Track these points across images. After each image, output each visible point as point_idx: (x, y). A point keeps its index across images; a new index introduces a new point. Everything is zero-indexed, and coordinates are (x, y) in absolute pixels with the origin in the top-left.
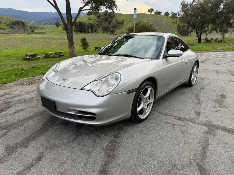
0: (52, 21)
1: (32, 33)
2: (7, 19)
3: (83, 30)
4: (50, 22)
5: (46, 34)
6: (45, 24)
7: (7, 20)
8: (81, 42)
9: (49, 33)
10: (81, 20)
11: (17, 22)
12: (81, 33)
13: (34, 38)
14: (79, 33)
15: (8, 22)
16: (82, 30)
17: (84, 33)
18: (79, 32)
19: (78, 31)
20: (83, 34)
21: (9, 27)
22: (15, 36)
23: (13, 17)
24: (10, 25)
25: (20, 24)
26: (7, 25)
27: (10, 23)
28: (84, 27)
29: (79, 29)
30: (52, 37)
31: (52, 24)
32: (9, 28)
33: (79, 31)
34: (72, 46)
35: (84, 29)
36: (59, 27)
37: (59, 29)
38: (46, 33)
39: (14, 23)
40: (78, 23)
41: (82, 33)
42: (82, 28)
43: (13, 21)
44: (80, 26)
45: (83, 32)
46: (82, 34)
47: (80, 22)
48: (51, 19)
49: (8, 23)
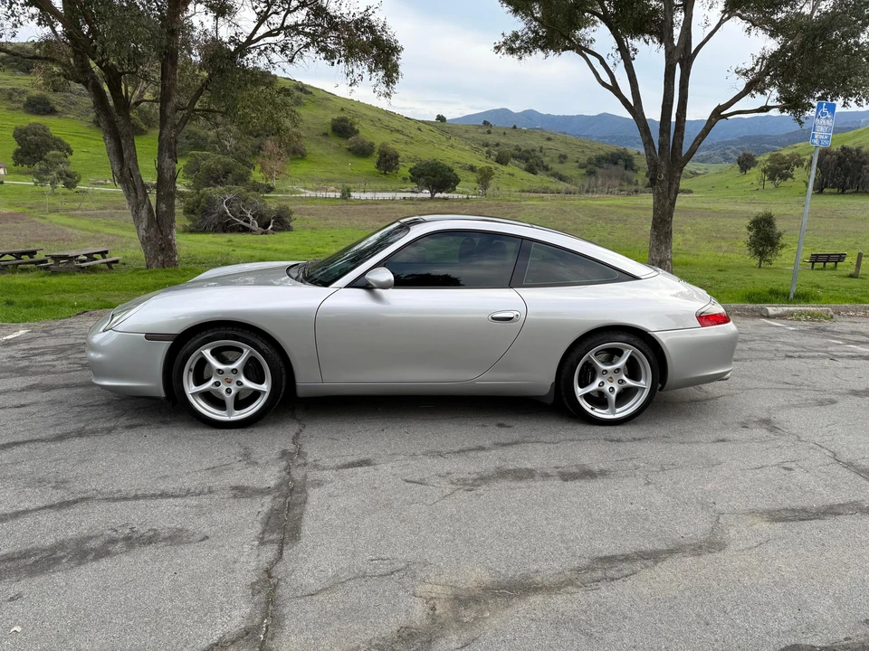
0: (733, 148)
1: (644, 192)
2: (587, 147)
3: (851, 182)
4: (725, 154)
5: (691, 195)
6: (702, 162)
7: (585, 150)
8: (750, 229)
9: (703, 192)
10: (857, 140)
11: (613, 154)
12: (838, 194)
13: (640, 209)
14: (831, 194)
15: (587, 158)
16: (845, 183)
17: (856, 192)
18: (832, 190)
19: (826, 187)
20: (848, 196)
21: (584, 171)
22: (585, 199)
23: (607, 140)
24: (590, 166)
25: (620, 162)
26: (581, 167)
27: (590, 159)
28: (860, 171)
29: (833, 176)
30: (706, 206)
31: (731, 159)
32: (584, 175)
33: (833, 187)
34: (661, 243)
35: (860, 177)
36: (748, 172)
37: (746, 178)
38: (693, 190)
39: (603, 158)
40: (836, 154)
41: (843, 193)
42: (846, 176)
43: (602, 153)
44: (839, 165)
45: (848, 188)
46: (842, 196)
47: (844, 149)
48: (732, 143)
49: (584, 159)
